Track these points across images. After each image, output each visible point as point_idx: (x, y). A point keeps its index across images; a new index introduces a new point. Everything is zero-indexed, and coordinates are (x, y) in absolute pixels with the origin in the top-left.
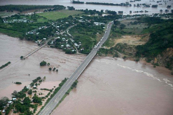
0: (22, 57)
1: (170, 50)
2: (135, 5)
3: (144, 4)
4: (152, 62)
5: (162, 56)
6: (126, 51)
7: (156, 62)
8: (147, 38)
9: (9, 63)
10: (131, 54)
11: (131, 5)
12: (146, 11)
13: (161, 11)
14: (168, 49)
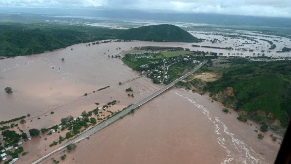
0: (120, 83)
1: (230, 89)
2: (236, 49)
3: (243, 49)
4: (213, 96)
5: (223, 93)
6: (198, 85)
7: (217, 97)
8: (220, 77)
9: (109, 87)
10: (200, 88)
11: (233, 49)
12: (241, 54)
13: (254, 54)
14: (229, 88)
